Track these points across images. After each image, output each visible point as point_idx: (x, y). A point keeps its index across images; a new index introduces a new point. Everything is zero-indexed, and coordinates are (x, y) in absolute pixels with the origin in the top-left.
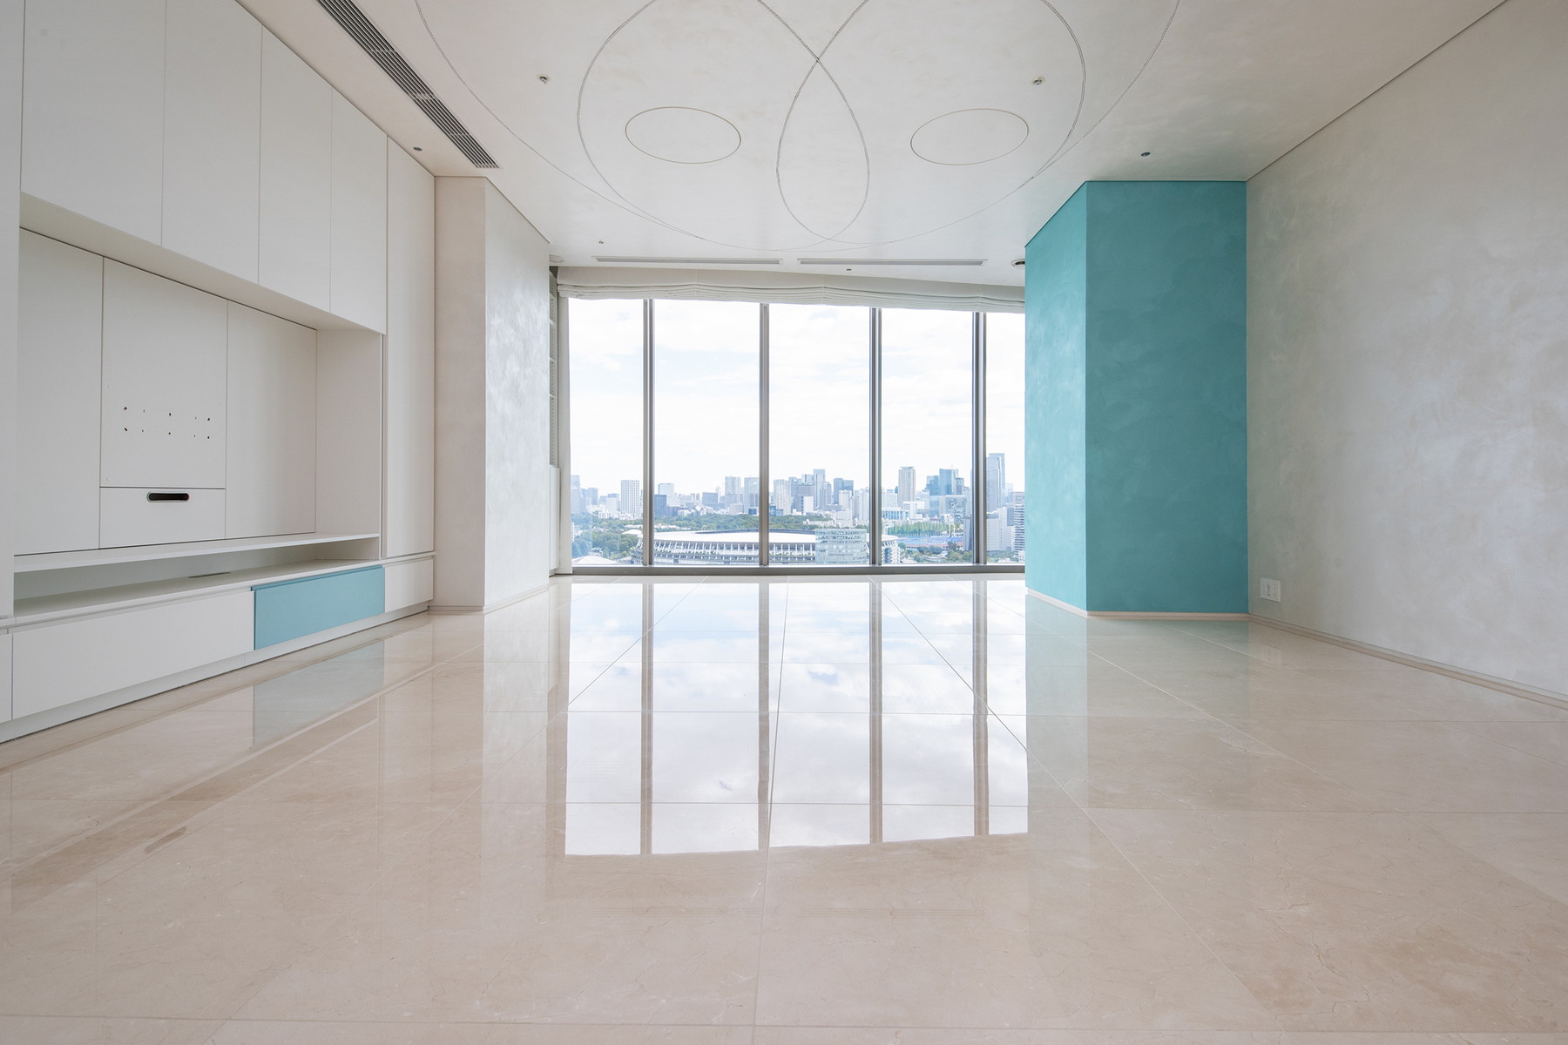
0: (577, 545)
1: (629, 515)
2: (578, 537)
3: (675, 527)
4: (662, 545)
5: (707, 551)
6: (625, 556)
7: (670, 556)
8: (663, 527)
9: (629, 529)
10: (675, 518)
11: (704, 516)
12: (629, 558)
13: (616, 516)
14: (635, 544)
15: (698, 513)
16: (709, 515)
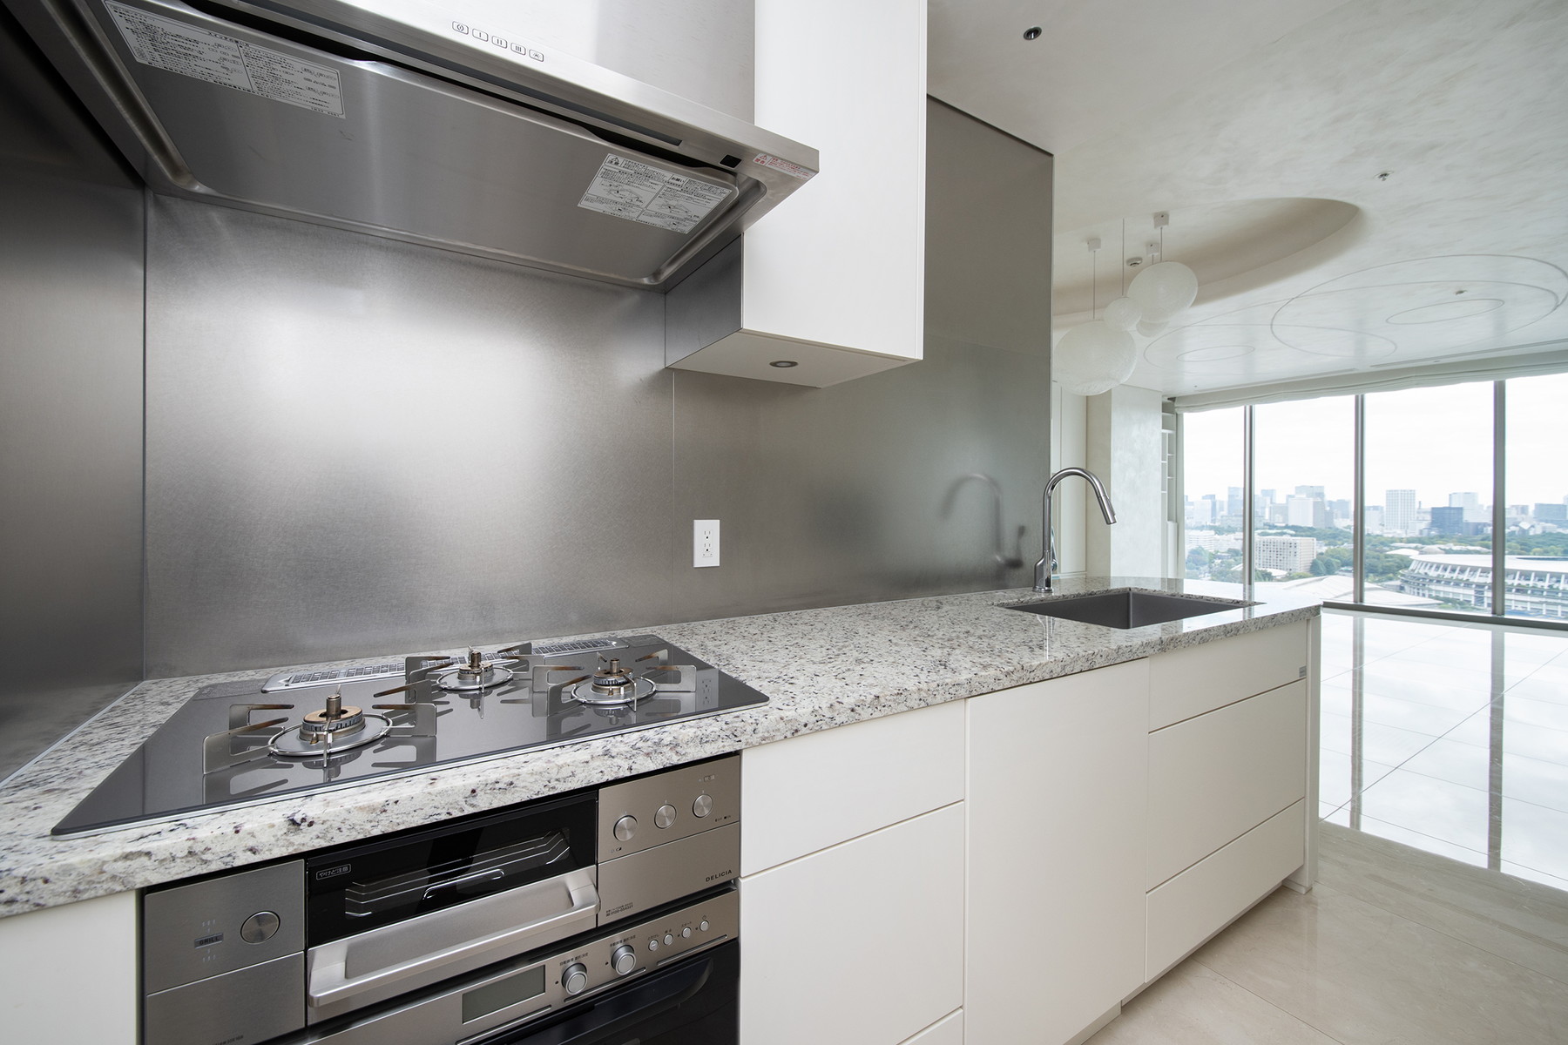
0: (1320, 562)
1: (1399, 531)
2: (1322, 554)
3: (1478, 548)
4: (1453, 570)
5: (1540, 584)
6: (1391, 579)
7: (1468, 584)
8: (1455, 548)
9: (1397, 548)
10: (1480, 537)
11: (1535, 536)
12: (1398, 583)
13: (1378, 532)
14: (1407, 567)
15: (1524, 531)
16: (1544, 534)
